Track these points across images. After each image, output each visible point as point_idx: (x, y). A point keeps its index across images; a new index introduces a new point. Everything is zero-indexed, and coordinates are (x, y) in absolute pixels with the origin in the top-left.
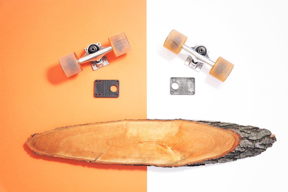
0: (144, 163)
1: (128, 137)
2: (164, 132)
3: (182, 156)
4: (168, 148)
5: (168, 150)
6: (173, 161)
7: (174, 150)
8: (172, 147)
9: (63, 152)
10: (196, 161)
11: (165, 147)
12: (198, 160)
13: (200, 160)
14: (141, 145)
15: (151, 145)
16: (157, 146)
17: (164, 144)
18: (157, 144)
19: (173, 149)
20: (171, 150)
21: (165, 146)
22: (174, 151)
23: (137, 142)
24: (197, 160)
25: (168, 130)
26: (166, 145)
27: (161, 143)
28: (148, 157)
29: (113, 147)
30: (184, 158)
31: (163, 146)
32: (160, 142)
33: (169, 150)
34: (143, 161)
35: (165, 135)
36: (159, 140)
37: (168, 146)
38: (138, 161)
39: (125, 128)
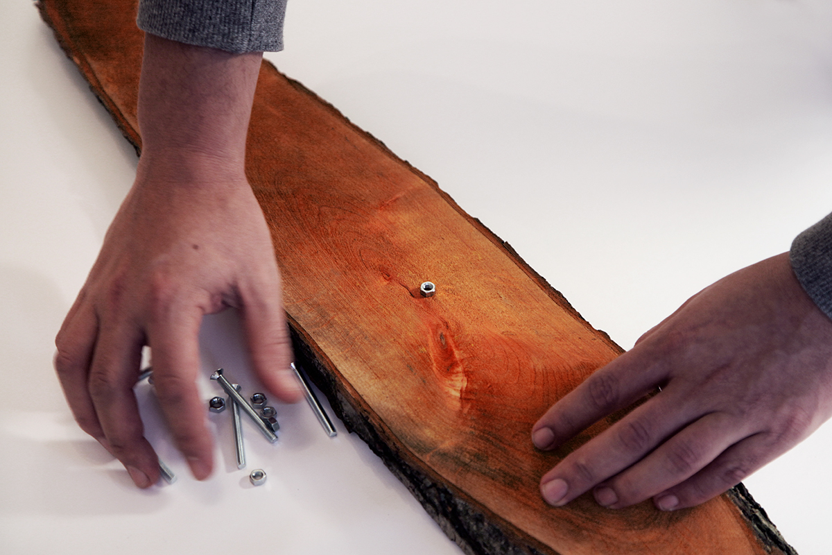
0: (312, 335)
1: (369, 227)
2: (512, 324)
3: (469, 448)
4: (453, 377)
5: (448, 382)
6: (417, 430)
7: (469, 406)
8: (476, 387)
9: (112, 72)
10: (499, 513)
11: (449, 362)
12: (514, 521)
13: (520, 527)
14: (381, 283)
15: (409, 313)
16: (425, 334)
17: (457, 355)
18: (435, 332)
19: (472, 397)
20: (458, 395)
21: (454, 364)
22: (462, 407)
23: (375, 261)
24: (507, 518)
25: (537, 334)
26: (462, 361)
27: (450, 341)
28: (351, 334)
29: (282, 201)
30: (467, 461)
31: (447, 353)
32: (453, 336)
33: (453, 386)
34: (316, 325)
35: (503, 336)
36: (459, 326)
37: (467, 374)
38: (301, 310)
39: (398, 196)
